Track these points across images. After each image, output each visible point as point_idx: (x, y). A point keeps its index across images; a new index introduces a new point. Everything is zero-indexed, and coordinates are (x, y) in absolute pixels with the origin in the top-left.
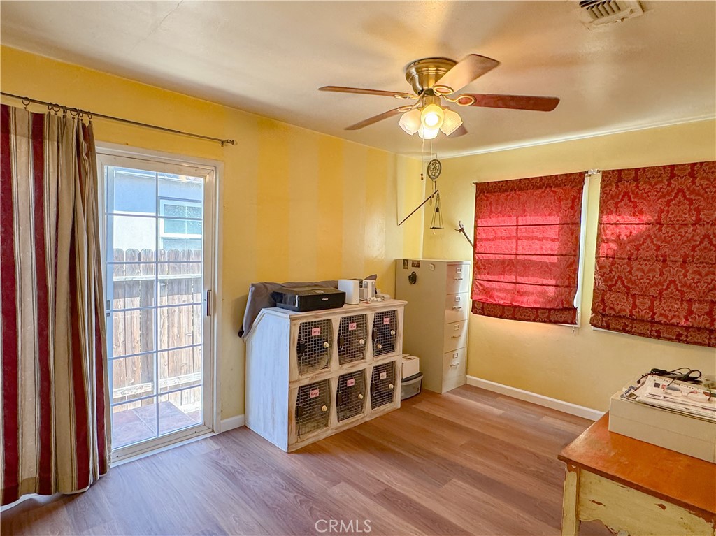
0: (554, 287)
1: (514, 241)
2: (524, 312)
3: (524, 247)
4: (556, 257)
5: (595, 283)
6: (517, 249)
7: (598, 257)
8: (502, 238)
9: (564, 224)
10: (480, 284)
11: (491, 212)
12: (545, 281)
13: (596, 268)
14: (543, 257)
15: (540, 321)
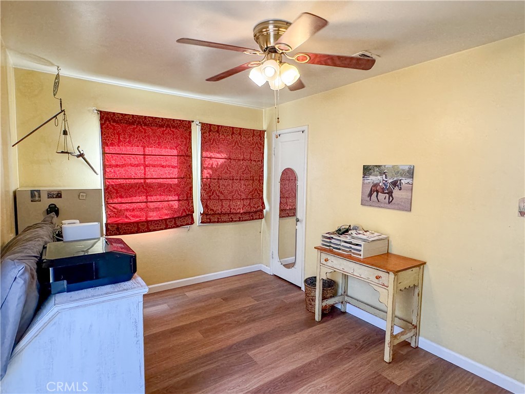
0: (177, 202)
1: (142, 167)
2: (156, 224)
3: (152, 172)
4: (177, 180)
5: (201, 195)
6: (145, 174)
7: (202, 179)
8: (131, 165)
9: (181, 156)
10: (113, 207)
11: (120, 141)
12: (170, 198)
13: (201, 186)
14: (167, 180)
15: (169, 228)
